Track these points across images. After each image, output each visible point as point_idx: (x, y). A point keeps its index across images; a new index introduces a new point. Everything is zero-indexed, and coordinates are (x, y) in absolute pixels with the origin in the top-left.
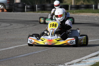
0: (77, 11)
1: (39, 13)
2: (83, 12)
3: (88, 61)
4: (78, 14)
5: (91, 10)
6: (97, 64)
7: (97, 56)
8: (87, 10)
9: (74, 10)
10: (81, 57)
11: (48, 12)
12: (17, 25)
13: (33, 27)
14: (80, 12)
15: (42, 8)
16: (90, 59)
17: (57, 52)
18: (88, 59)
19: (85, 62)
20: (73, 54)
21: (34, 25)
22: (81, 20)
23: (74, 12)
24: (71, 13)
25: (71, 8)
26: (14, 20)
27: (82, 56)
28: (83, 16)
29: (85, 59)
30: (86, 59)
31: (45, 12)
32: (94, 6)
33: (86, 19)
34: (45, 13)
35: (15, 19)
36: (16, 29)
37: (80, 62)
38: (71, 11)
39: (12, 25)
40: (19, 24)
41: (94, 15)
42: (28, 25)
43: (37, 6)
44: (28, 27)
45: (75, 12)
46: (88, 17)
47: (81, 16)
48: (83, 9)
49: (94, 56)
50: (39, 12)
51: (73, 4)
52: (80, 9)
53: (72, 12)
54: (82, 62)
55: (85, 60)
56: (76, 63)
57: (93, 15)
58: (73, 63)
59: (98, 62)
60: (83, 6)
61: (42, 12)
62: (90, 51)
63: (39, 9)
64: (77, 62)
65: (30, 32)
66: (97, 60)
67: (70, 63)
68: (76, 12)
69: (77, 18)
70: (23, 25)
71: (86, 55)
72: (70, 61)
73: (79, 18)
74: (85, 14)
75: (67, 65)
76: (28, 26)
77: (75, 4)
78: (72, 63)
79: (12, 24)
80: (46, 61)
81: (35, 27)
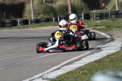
0: (37, 25)
2: (43, 26)
4: (38, 28)
5: (51, 23)
6: (59, 77)
7: (58, 69)
8: (48, 23)
9: (34, 24)
10: (43, 72)
11: (8, 28)
14: (40, 26)
15: (2, 24)
17: (18, 69)
19: (47, 76)
20: (35, 69)
22: (42, 34)
24: (31, 28)
25: (31, 22)
27: (44, 70)
31: (4, 28)
32: (54, 18)
33: (47, 33)
34: (5, 29)
38: (32, 25)
41: (55, 28)
45: (35, 27)
46: (49, 30)
47: (42, 30)
48: (43, 22)
49: (56, 70)
51: (33, 18)
52: (40, 23)
53: (33, 27)
56: (38, 78)
57: (53, 28)
59: (59, 75)
60: (43, 19)
62: (52, 65)
64: (39, 76)
66: (59, 73)
69: (37, 33)
71: (47, 69)
73: (40, 32)
74: (46, 27)
77: (35, 18)
78: (34, 78)
80: (8, 79)
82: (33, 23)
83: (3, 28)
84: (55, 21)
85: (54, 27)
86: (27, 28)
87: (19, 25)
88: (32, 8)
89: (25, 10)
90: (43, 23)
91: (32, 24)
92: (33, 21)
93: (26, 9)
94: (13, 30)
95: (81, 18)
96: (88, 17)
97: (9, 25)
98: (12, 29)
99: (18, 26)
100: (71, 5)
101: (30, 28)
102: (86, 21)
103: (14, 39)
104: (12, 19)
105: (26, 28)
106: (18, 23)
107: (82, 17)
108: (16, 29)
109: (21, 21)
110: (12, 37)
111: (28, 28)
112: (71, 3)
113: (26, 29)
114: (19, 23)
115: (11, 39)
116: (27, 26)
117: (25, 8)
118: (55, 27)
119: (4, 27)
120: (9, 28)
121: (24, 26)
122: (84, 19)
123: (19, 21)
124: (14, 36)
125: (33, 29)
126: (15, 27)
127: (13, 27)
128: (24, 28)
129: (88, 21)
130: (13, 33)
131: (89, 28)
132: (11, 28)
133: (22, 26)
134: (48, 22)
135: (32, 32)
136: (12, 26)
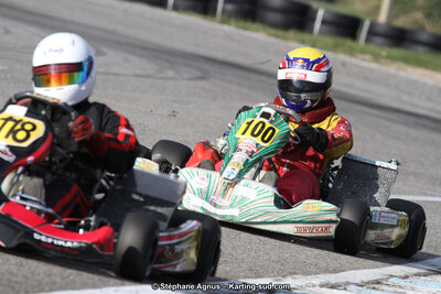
0: (396, 52)
1: (227, 28)
2: (420, 64)
3: (413, 289)
9: (382, 45)
11: (268, 29)
12: (126, 60)
13: (192, 83)
14: (407, 61)
15: (247, 7)
16: (423, 278)
18: (415, 279)
21: (198, 74)
22: (406, 98)
23: (380, 56)
24: (368, 57)
25: (372, 33)
26: (113, 32)
28: (416, 81)
29: (402, 274)
30: (406, 277)
31: (256, 26)
33: (428, 99)
34: (257, 30)
35: (120, 29)
36: (117, 75)
37: (378, 282)
38: (371, 47)
39: (104, 54)
40: (132, 58)
42: (171, 68)
44: (169, 79)
45: (386, 58)
47: (408, 80)
50: (229, 24)
51: (382, 18)
53: (373, 54)
54: (385, 287)
55: (402, 282)
58: (348, 283)
60: (424, 37)
61: (242, 23)
63: (230, 7)
65: (176, 105)
67: (332, 278)
68: (391, 58)
69: (388, 86)
70: (148, 67)
72: (335, 271)
73: (397, 88)
74: (429, 73)
75: (322, 286)
76: (171, 73)
79: (105, 50)
81: (202, 83)
82: (379, 40)
83: (249, 24)
86: (351, 52)
87: (321, 32)
90: (421, 53)
92: (380, 29)
98: (285, 38)
99: (311, 30)
101: (360, 56)
106: (314, 20)
108: (303, 43)
111: (352, 56)
114: (324, 22)
116: (349, 42)
119: (254, 21)
120: (273, 31)
121: (340, 40)
123: (320, 14)
125: (375, 66)
127: (292, 33)
132: (281, 33)
133: (329, 40)
135: (366, 78)
136: (286, 26)
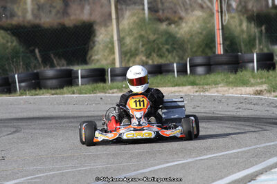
1: (24, 97)
5: (169, 77)
9: (122, 81)
11: (50, 91)
13: (11, 137)
15: (33, 81)
21: (15, 129)
23: (122, 87)
24: (115, 90)
25: (113, 76)
31: (41, 92)
32: (175, 65)
34: (43, 94)
38: (115, 84)
41: (180, 91)
43: (16, 76)
45: (126, 87)
50: (26, 95)
51: (117, 65)
53: (118, 88)
57: (175, 92)
61: (33, 92)
63: (23, 84)
65: (3, 153)
81: (16, 135)
82: (120, 78)
83: (38, 91)
84: (177, 72)
85: (176, 89)
86: (104, 90)
87: (82, 84)
88: (115, 38)
89: (94, 43)
91: (116, 80)
92: (118, 72)
93: (96, 39)
94: (66, 95)
95: (251, 65)
96: (268, 62)
97: (54, 82)
98: (62, 94)
99: (78, 85)
100: (222, 29)
101: (111, 91)
102: (265, 72)
103: (68, 120)
104: (58, 68)
105: (100, 92)
106: (78, 78)
107: (253, 62)
108: (74, 93)
109: (85, 73)
110: (62, 114)
111: (106, 93)
112: (224, 24)
113: (102, 95)
114: (82, 77)
115: (62, 121)
116: (101, 85)
117: (95, 36)
118: (180, 89)
119: (40, 88)
120: (53, 92)
121: (95, 85)
122: (258, 69)
123: (79, 72)
124: (68, 114)
126: (70, 89)
127: (65, 89)
128: (93, 91)
129: (271, 72)
130: (65, 103)
131: (274, 91)
132: (58, 91)
133: (89, 87)
134: (159, 77)
136: (61, 87)
